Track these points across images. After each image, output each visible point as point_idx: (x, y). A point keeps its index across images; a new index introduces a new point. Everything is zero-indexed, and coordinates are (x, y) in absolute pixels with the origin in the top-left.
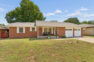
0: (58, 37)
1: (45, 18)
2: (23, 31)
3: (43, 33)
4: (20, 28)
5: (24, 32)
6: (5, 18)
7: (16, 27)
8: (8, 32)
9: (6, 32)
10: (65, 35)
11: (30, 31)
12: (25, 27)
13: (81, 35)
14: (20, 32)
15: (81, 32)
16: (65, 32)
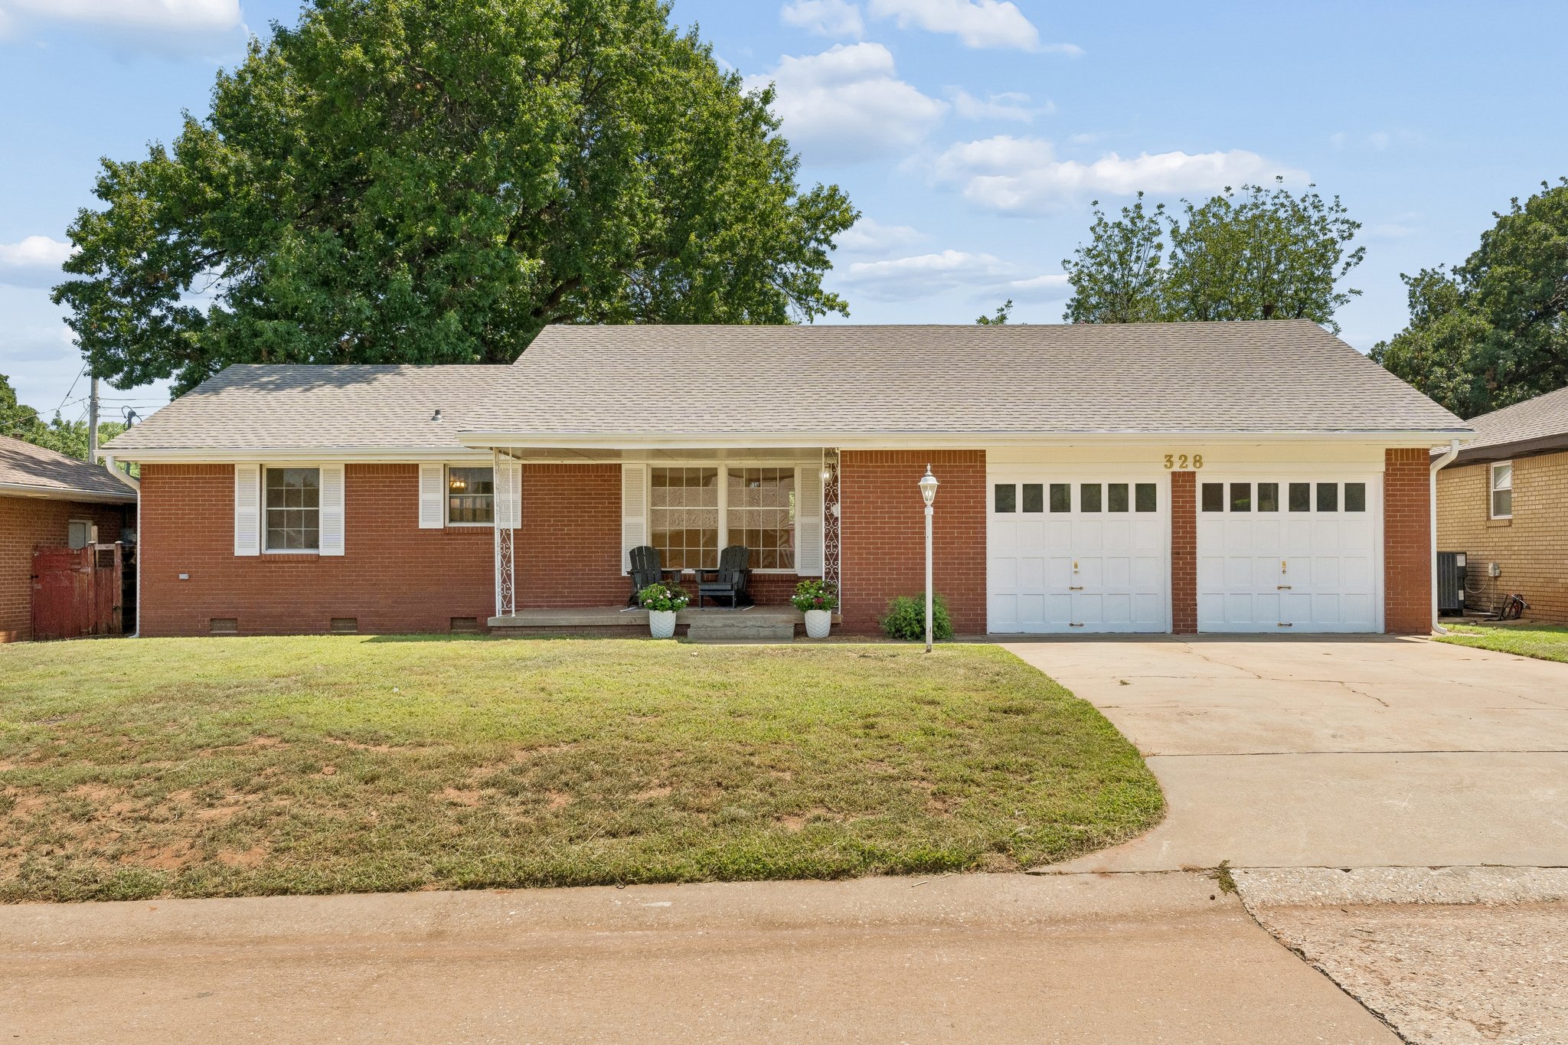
0: (819, 620)
1: (829, 214)
2: (313, 518)
3: (626, 567)
4: (274, 476)
5: (332, 542)
6: (62, 294)
7: (224, 472)
8: (115, 546)
9: (89, 536)
10: (985, 599)
11: (422, 525)
12: (346, 465)
13: (1386, 604)
14: (269, 547)
15: (1386, 542)
16: (985, 548)
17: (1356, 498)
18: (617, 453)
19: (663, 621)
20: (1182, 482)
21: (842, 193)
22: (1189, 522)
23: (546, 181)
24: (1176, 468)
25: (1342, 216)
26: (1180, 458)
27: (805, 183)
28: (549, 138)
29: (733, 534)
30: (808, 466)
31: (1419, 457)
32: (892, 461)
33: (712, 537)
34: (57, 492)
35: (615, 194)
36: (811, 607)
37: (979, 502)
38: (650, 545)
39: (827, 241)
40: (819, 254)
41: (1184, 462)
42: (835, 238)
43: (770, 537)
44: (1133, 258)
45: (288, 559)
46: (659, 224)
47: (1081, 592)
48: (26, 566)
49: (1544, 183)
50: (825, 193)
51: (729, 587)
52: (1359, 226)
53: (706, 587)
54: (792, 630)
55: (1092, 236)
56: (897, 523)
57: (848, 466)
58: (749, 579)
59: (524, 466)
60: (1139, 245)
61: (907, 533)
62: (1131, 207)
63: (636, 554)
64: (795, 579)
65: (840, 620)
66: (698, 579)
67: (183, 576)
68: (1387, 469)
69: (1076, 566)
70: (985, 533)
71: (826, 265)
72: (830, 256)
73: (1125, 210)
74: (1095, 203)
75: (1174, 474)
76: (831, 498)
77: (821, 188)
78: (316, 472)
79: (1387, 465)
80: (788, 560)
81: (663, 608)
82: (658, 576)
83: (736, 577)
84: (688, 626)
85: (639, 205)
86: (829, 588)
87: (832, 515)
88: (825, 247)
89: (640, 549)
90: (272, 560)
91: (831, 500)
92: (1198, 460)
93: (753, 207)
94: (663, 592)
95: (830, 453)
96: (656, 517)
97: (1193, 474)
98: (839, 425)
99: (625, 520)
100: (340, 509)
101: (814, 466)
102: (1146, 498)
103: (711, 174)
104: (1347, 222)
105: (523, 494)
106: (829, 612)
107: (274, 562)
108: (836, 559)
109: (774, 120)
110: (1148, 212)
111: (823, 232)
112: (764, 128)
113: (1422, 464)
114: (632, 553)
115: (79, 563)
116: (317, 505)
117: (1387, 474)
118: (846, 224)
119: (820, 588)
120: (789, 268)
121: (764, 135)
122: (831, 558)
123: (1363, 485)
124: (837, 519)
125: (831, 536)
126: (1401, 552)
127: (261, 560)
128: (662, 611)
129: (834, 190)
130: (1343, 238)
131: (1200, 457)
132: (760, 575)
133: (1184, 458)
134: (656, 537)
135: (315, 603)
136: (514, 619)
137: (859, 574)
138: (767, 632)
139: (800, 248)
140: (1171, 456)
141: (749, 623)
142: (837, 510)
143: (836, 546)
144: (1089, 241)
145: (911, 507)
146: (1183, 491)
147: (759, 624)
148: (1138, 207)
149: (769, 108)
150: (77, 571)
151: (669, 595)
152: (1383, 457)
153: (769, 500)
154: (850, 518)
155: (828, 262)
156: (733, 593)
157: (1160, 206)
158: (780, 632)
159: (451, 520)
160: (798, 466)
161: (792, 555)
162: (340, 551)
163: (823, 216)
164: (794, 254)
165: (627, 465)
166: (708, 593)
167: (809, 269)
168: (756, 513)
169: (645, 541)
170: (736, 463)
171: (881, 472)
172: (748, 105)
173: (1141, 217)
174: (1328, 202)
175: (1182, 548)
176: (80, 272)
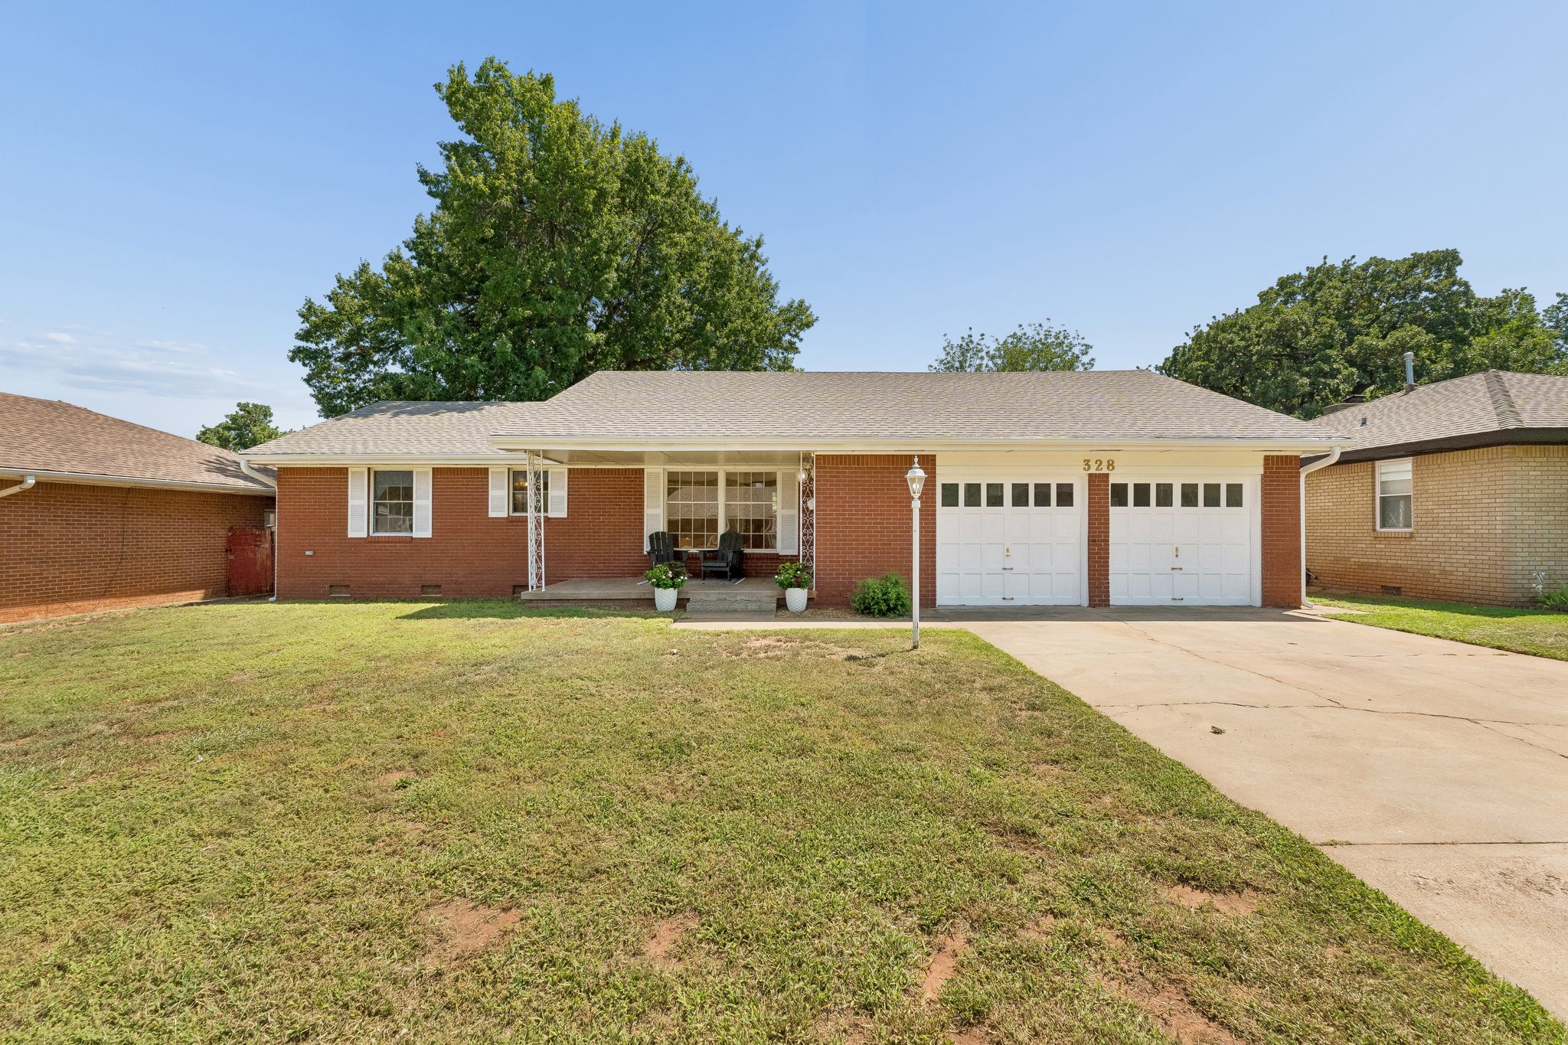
0: (797, 597)
1: (798, 318)
2: (409, 509)
3: (647, 548)
4: (379, 476)
5: (422, 526)
6: (297, 354)
7: (342, 473)
10: (935, 578)
11: (491, 514)
12: (433, 469)
13: (1263, 583)
14: (376, 530)
15: (1264, 531)
16: (935, 536)
17: (1235, 496)
18: (638, 457)
19: (666, 598)
20: (1097, 482)
21: (807, 304)
22: (1103, 515)
23: (607, 280)
24: (1093, 471)
25: (1083, 342)
26: (1096, 462)
27: (782, 300)
28: (610, 251)
29: (731, 522)
30: (788, 471)
31: (1291, 461)
32: (858, 464)
33: (713, 524)
34: (249, 490)
35: (659, 296)
36: (791, 585)
37: (930, 498)
38: (666, 530)
39: (796, 336)
40: (792, 343)
41: (1100, 465)
42: (802, 334)
43: (758, 524)
44: (967, 365)
45: (388, 540)
46: (688, 319)
47: (1013, 571)
48: (221, 543)
49: (1214, 317)
50: (796, 305)
51: (725, 565)
52: (1091, 347)
53: (706, 564)
54: (775, 605)
55: (944, 353)
56: (862, 515)
57: (821, 468)
58: (741, 556)
59: (570, 470)
60: (971, 357)
61: (870, 523)
62: (966, 336)
63: (655, 538)
64: (777, 558)
65: (815, 596)
66: (702, 557)
67: (308, 553)
68: (1265, 472)
69: (1008, 551)
70: (935, 523)
71: (796, 350)
72: (798, 344)
73: (963, 338)
74: (945, 335)
75: (1090, 475)
76: (808, 493)
77: (793, 301)
78: (410, 474)
79: (1265, 468)
80: (770, 542)
81: (666, 586)
82: (671, 555)
83: (730, 556)
84: (688, 600)
85: (674, 303)
86: (806, 568)
87: (807, 508)
88: (795, 340)
89: (657, 534)
90: (377, 540)
91: (808, 496)
92: (1111, 464)
93: (749, 310)
94: (666, 573)
95: (807, 458)
96: (671, 509)
97: (1107, 475)
98: (815, 433)
99: (647, 511)
100: (429, 502)
101: (792, 471)
102: (1065, 496)
103: (722, 287)
104: (1086, 345)
105: (569, 491)
106: (806, 590)
107: (378, 542)
108: (812, 545)
109: (763, 258)
110: (976, 339)
111: (794, 331)
112: (757, 264)
113: (1293, 468)
114: (651, 537)
115: (260, 541)
116: (411, 499)
117: (1264, 477)
118: (808, 325)
119: (798, 570)
120: (774, 353)
121: (757, 269)
122: (808, 543)
123: (1240, 486)
124: (812, 511)
125: (808, 525)
126: (1277, 541)
127: (369, 541)
128: (665, 588)
129: (802, 302)
130: (1083, 354)
131: (1113, 462)
132: (750, 554)
133: (1099, 462)
134: (672, 524)
135: (410, 573)
136: (544, 593)
137: (830, 557)
138: (754, 606)
139: (780, 339)
140: (1089, 461)
141: (739, 598)
142: (812, 504)
143: (812, 535)
144: (943, 356)
145: (873, 502)
146: (1099, 490)
147: (747, 598)
148: (970, 336)
149: (759, 251)
150: (259, 546)
151: (670, 574)
152: (1261, 462)
153: (757, 496)
154: (823, 510)
155: (797, 348)
156: (728, 569)
157: (982, 335)
158: (765, 606)
159: (515, 510)
160: (780, 471)
161: (774, 537)
162: (428, 534)
163: (794, 319)
164: (775, 342)
165: (649, 469)
166: (710, 569)
167: (786, 354)
168: (745, 507)
169: (661, 527)
170: (732, 468)
171: (849, 473)
172: (746, 248)
173: (971, 342)
174: (1072, 334)
175: (1097, 536)
176: (307, 341)
